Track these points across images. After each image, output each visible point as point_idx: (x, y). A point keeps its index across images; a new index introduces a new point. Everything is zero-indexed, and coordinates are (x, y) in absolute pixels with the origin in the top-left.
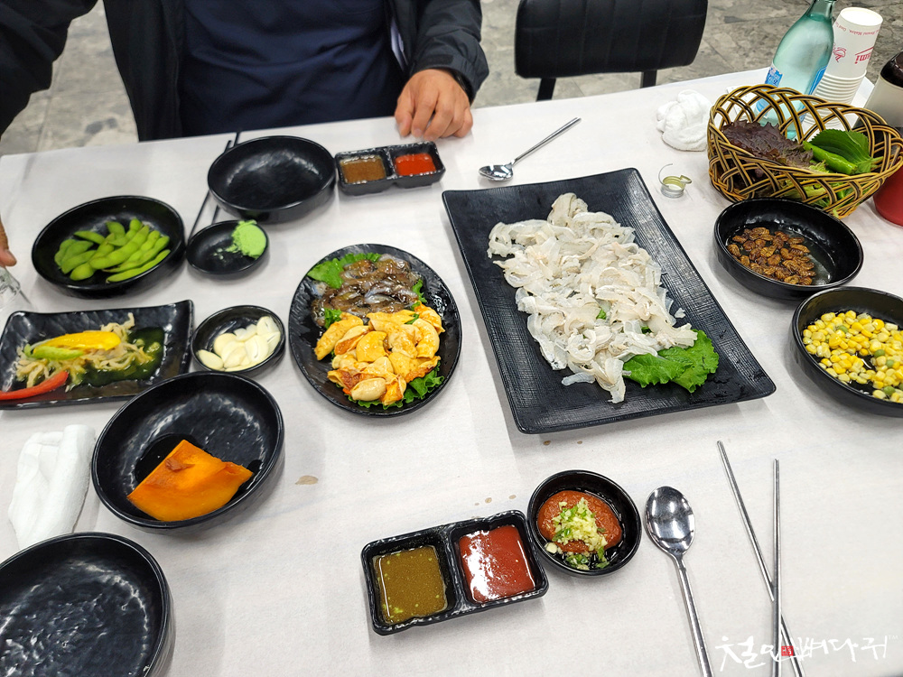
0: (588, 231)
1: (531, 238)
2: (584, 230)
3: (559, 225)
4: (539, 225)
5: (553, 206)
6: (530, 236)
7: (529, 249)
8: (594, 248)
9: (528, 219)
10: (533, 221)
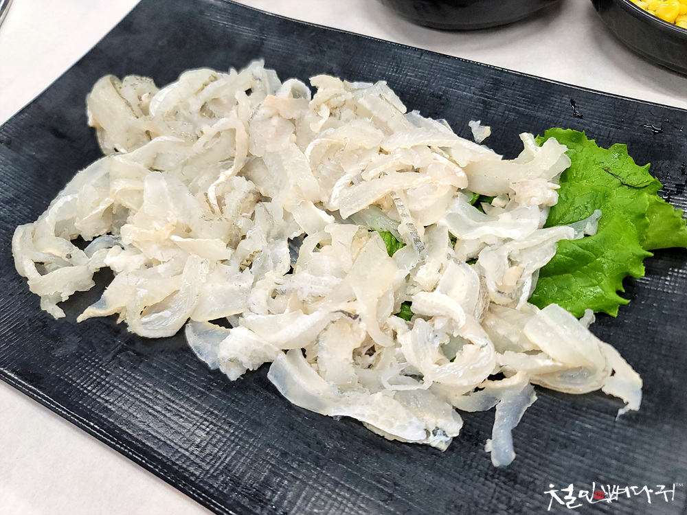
0: (196, 117)
1: (109, 209)
2: (190, 121)
3: (137, 144)
4: (101, 174)
5: (90, 123)
6: (103, 207)
7: (129, 232)
8: (241, 135)
9: (69, 179)
10: (81, 175)
